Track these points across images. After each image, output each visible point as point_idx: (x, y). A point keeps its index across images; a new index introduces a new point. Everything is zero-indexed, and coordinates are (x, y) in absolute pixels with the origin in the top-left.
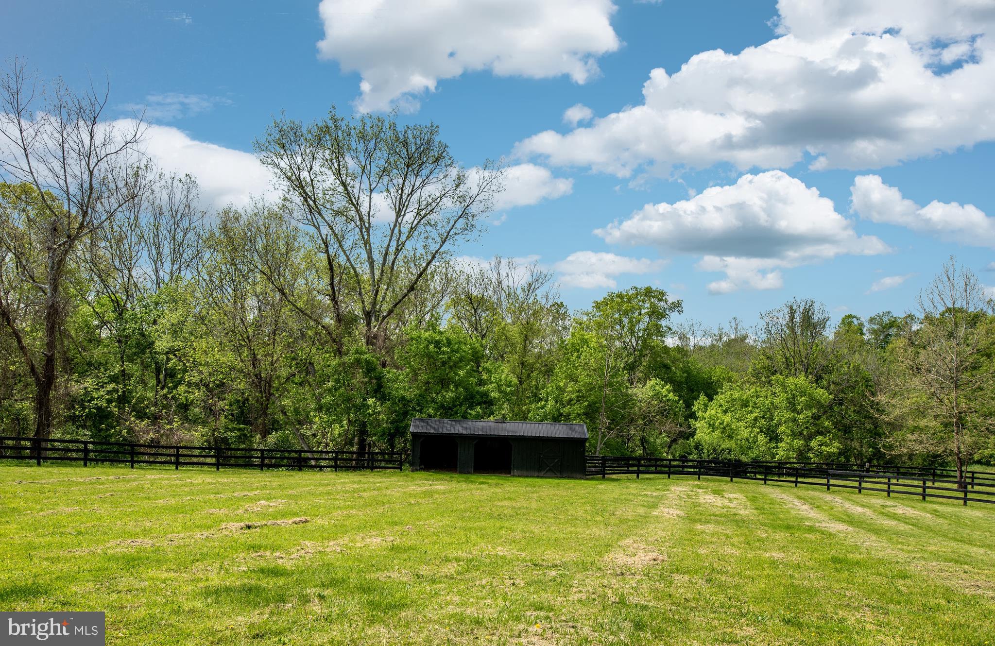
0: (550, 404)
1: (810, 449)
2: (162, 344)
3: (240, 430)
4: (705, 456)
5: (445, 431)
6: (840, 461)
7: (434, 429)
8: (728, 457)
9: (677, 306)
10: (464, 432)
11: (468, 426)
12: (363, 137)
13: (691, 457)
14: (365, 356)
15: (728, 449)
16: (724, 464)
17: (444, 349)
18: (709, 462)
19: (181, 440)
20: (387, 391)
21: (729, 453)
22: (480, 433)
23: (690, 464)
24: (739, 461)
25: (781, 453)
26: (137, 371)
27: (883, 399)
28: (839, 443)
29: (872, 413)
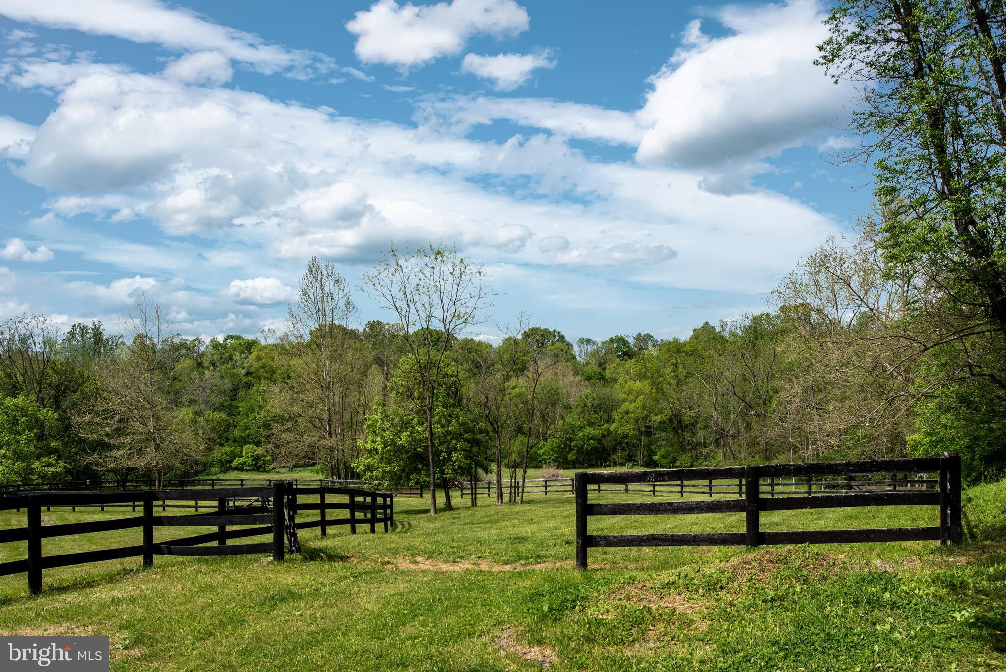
1: (33, 471)
6: (67, 480)
27: (87, 418)
28: (65, 462)
29: (81, 433)
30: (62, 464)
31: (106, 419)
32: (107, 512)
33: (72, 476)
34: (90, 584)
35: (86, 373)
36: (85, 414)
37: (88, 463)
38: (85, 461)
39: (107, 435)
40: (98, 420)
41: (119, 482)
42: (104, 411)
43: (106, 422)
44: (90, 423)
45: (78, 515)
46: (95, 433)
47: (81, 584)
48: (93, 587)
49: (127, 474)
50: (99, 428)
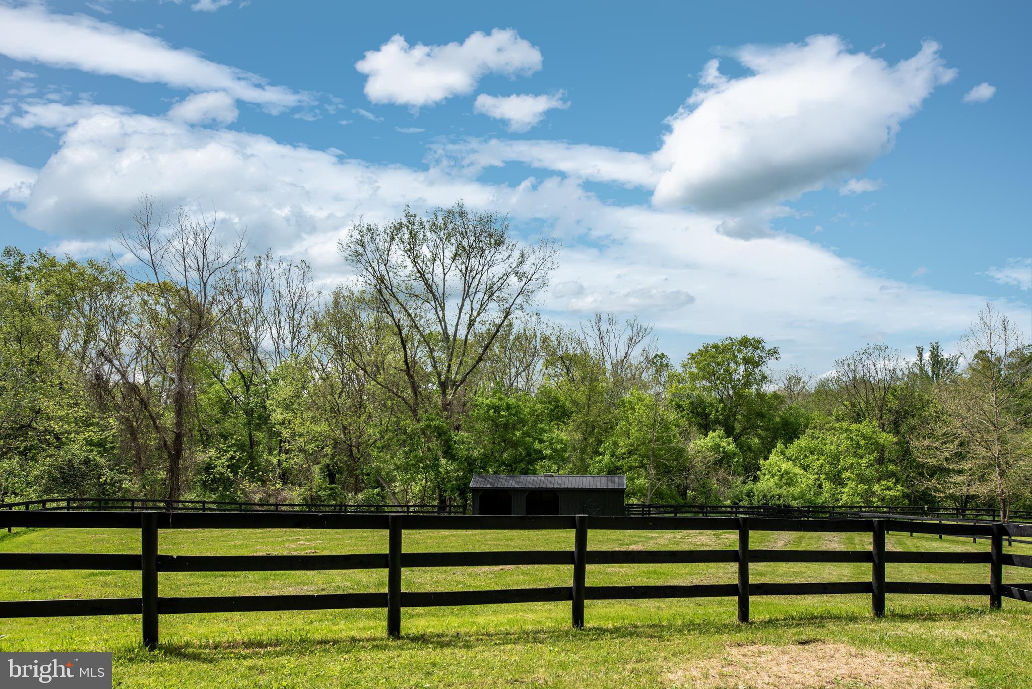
0: (607, 458)
1: (873, 494)
2: (277, 416)
3: (331, 489)
4: (755, 503)
5: (499, 485)
6: (904, 504)
7: (491, 484)
8: (778, 502)
9: (774, 352)
10: (516, 486)
11: (521, 481)
12: (434, 228)
13: (741, 504)
14: (434, 423)
15: (778, 495)
16: (774, 509)
17: (502, 413)
18: (759, 507)
19: (285, 499)
20: (454, 452)
21: (779, 499)
22: (530, 486)
23: (741, 510)
24: (789, 506)
25: (845, 497)
26: (263, 438)
27: (926, 443)
28: (902, 486)
29: (919, 457)
30: (899, 487)
31: (945, 443)
32: (946, 541)
33: (910, 501)
34: (932, 617)
35: (926, 397)
36: (924, 438)
37: (926, 488)
38: (923, 486)
39: (946, 459)
40: (937, 444)
41: (957, 510)
42: (944, 435)
43: (945, 446)
44: (929, 448)
45: (915, 541)
46: (935, 457)
47: (922, 615)
48: (934, 620)
49: (967, 502)
50: (938, 453)
